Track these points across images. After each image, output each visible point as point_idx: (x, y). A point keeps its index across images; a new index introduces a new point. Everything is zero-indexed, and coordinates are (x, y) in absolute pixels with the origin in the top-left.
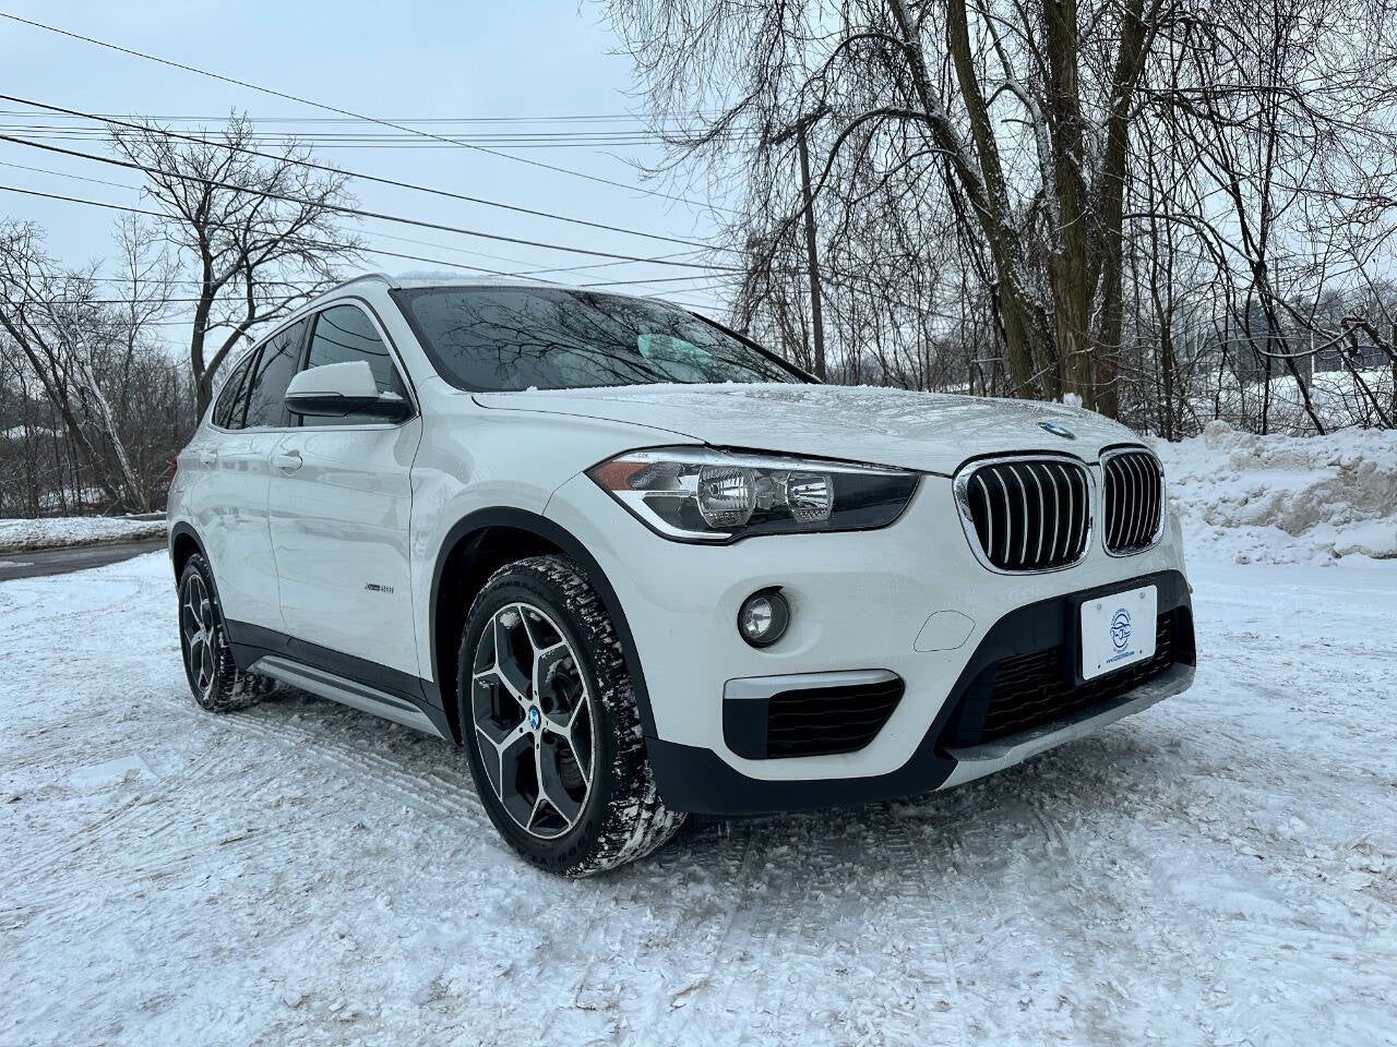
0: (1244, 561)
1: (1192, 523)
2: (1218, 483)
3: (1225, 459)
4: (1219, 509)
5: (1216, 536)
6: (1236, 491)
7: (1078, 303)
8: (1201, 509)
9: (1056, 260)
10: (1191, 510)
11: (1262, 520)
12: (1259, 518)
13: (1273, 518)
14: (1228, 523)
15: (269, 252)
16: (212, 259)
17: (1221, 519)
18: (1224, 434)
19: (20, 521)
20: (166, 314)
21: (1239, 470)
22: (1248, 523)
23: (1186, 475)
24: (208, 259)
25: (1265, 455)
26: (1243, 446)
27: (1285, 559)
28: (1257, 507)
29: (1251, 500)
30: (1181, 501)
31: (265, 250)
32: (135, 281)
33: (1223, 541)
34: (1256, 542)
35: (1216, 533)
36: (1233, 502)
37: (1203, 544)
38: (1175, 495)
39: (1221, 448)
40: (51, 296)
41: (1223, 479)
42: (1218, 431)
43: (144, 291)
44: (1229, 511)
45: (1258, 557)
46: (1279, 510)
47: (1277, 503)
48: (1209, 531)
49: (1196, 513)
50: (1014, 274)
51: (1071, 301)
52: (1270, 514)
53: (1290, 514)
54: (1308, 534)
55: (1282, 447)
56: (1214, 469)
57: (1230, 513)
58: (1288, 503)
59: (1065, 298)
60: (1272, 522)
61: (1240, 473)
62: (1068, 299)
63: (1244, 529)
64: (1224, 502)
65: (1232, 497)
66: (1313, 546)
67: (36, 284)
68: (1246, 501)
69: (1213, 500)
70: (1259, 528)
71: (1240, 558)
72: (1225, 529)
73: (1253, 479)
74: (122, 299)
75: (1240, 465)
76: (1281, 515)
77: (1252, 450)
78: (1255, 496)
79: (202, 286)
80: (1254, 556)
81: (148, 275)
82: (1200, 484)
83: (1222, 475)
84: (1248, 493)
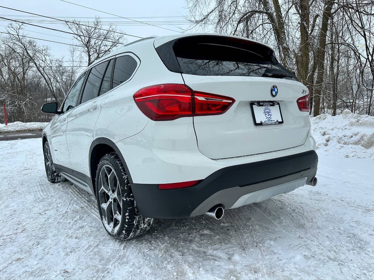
0: (347, 156)
1: (333, 143)
2: (344, 130)
3: (348, 122)
4: (343, 139)
5: (340, 147)
6: (349, 133)
7: (305, 71)
8: (337, 138)
9: (298, 57)
10: (334, 138)
11: (356, 143)
12: (355, 142)
13: (360, 143)
14: (345, 143)
15: (104, 54)
16: (90, 56)
17: (343, 142)
18: (349, 114)
19: (39, 123)
20: (80, 70)
21: (352, 126)
22: (351, 144)
23: (334, 127)
24: (89, 56)
25: (360, 122)
26: (354, 118)
27: (361, 157)
28: (355, 139)
29: (354, 136)
30: (331, 136)
31: (104, 53)
32: (73, 62)
33: (342, 149)
34: (353, 150)
35: (341, 146)
36: (347, 137)
37: (336, 150)
38: (329, 133)
39: (347, 119)
40: (52, 65)
41: (346, 129)
42: (347, 113)
43: (75, 64)
44: (345, 139)
45: (352, 156)
46: (363, 140)
47: (362, 138)
48: (339, 145)
49: (335, 140)
50: (286, 61)
51: (303, 71)
52: (359, 141)
53: (366, 142)
54: (372, 149)
55: (366, 119)
56: (343, 125)
57: (346, 140)
58: (365, 138)
59: (301, 69)
60: (360, 144)
61: (352, 127)
62: (302, 69)
63: (350, 146)
64: (345, 136)
65: (347, 135)
66: (372, 153)
67: (49, 62)
68: (352, 137)
69: (341, 135)
70: (355, 146)
71: (346, 155)
72: (344, 145)
73: (355, 129)
74: (70, 66)
75: (352, 124)
76: (363, 142)
77: (356, 120)
78: (355, 135)
79: (88, 63)
80: (351, 155)
81: (76, 60)
82: (338, 130)
83: (346, 127)
84: (353, 134)
